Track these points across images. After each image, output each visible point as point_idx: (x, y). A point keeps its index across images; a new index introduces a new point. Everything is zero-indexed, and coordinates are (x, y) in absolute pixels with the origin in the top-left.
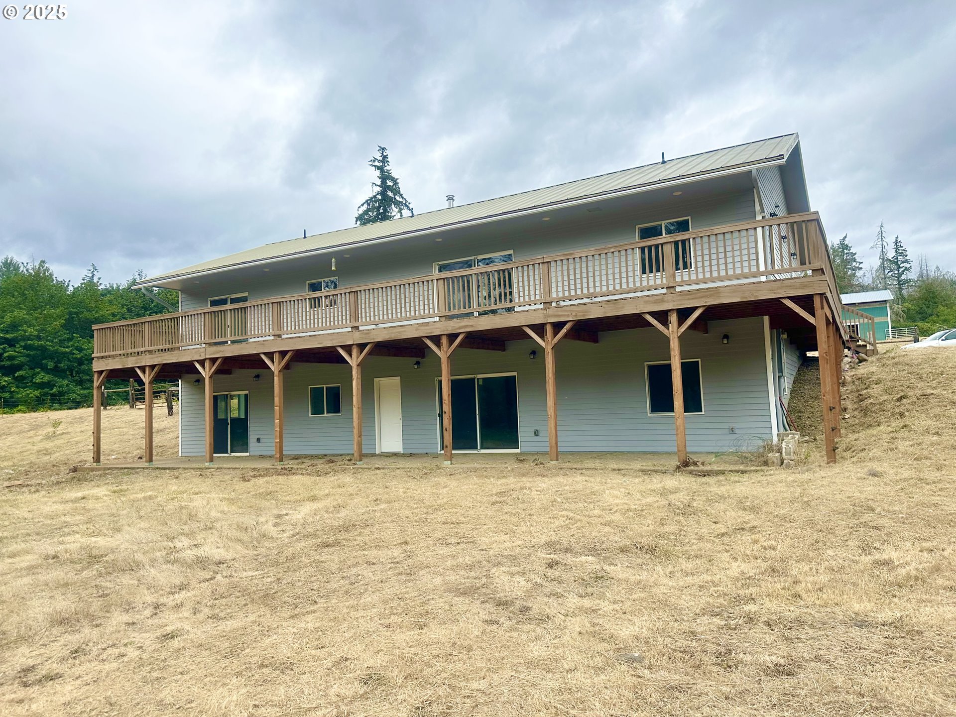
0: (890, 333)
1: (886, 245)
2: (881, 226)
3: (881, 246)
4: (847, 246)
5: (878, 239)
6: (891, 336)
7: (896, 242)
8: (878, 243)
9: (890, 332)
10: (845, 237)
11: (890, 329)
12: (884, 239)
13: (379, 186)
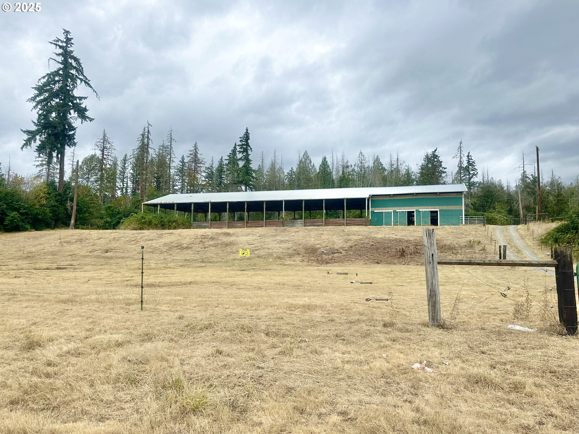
0: (464, 220)
1: (463, 157)
2: (461, 143)
3: (459, 157)
4: (437, 156)
5: (458, 152)
6: (464, 222)
7: (468, 156)
8: (458, 155)
9: (464, 218)
10: (436, 150)
11: (464, 217)
12: (462, 152)
13: (61, 63)
